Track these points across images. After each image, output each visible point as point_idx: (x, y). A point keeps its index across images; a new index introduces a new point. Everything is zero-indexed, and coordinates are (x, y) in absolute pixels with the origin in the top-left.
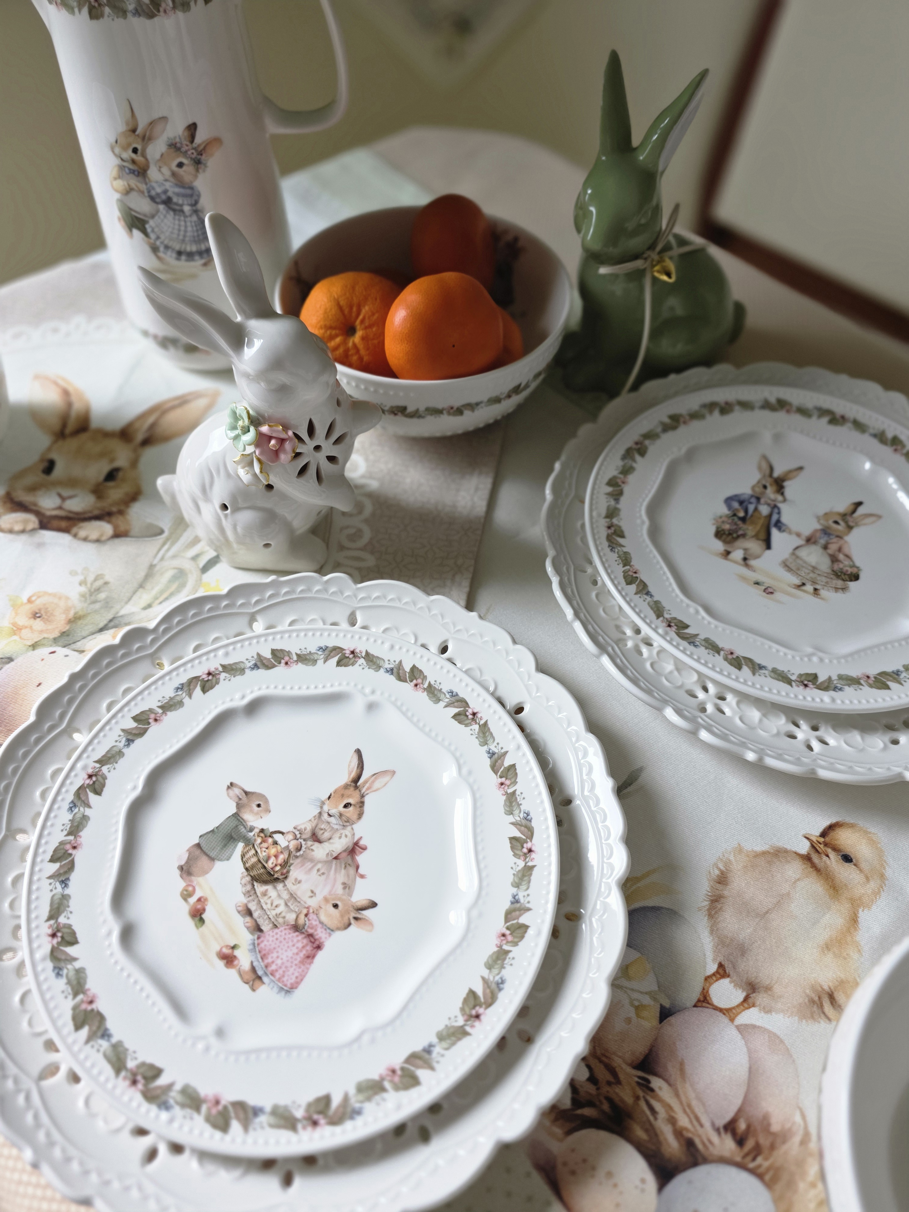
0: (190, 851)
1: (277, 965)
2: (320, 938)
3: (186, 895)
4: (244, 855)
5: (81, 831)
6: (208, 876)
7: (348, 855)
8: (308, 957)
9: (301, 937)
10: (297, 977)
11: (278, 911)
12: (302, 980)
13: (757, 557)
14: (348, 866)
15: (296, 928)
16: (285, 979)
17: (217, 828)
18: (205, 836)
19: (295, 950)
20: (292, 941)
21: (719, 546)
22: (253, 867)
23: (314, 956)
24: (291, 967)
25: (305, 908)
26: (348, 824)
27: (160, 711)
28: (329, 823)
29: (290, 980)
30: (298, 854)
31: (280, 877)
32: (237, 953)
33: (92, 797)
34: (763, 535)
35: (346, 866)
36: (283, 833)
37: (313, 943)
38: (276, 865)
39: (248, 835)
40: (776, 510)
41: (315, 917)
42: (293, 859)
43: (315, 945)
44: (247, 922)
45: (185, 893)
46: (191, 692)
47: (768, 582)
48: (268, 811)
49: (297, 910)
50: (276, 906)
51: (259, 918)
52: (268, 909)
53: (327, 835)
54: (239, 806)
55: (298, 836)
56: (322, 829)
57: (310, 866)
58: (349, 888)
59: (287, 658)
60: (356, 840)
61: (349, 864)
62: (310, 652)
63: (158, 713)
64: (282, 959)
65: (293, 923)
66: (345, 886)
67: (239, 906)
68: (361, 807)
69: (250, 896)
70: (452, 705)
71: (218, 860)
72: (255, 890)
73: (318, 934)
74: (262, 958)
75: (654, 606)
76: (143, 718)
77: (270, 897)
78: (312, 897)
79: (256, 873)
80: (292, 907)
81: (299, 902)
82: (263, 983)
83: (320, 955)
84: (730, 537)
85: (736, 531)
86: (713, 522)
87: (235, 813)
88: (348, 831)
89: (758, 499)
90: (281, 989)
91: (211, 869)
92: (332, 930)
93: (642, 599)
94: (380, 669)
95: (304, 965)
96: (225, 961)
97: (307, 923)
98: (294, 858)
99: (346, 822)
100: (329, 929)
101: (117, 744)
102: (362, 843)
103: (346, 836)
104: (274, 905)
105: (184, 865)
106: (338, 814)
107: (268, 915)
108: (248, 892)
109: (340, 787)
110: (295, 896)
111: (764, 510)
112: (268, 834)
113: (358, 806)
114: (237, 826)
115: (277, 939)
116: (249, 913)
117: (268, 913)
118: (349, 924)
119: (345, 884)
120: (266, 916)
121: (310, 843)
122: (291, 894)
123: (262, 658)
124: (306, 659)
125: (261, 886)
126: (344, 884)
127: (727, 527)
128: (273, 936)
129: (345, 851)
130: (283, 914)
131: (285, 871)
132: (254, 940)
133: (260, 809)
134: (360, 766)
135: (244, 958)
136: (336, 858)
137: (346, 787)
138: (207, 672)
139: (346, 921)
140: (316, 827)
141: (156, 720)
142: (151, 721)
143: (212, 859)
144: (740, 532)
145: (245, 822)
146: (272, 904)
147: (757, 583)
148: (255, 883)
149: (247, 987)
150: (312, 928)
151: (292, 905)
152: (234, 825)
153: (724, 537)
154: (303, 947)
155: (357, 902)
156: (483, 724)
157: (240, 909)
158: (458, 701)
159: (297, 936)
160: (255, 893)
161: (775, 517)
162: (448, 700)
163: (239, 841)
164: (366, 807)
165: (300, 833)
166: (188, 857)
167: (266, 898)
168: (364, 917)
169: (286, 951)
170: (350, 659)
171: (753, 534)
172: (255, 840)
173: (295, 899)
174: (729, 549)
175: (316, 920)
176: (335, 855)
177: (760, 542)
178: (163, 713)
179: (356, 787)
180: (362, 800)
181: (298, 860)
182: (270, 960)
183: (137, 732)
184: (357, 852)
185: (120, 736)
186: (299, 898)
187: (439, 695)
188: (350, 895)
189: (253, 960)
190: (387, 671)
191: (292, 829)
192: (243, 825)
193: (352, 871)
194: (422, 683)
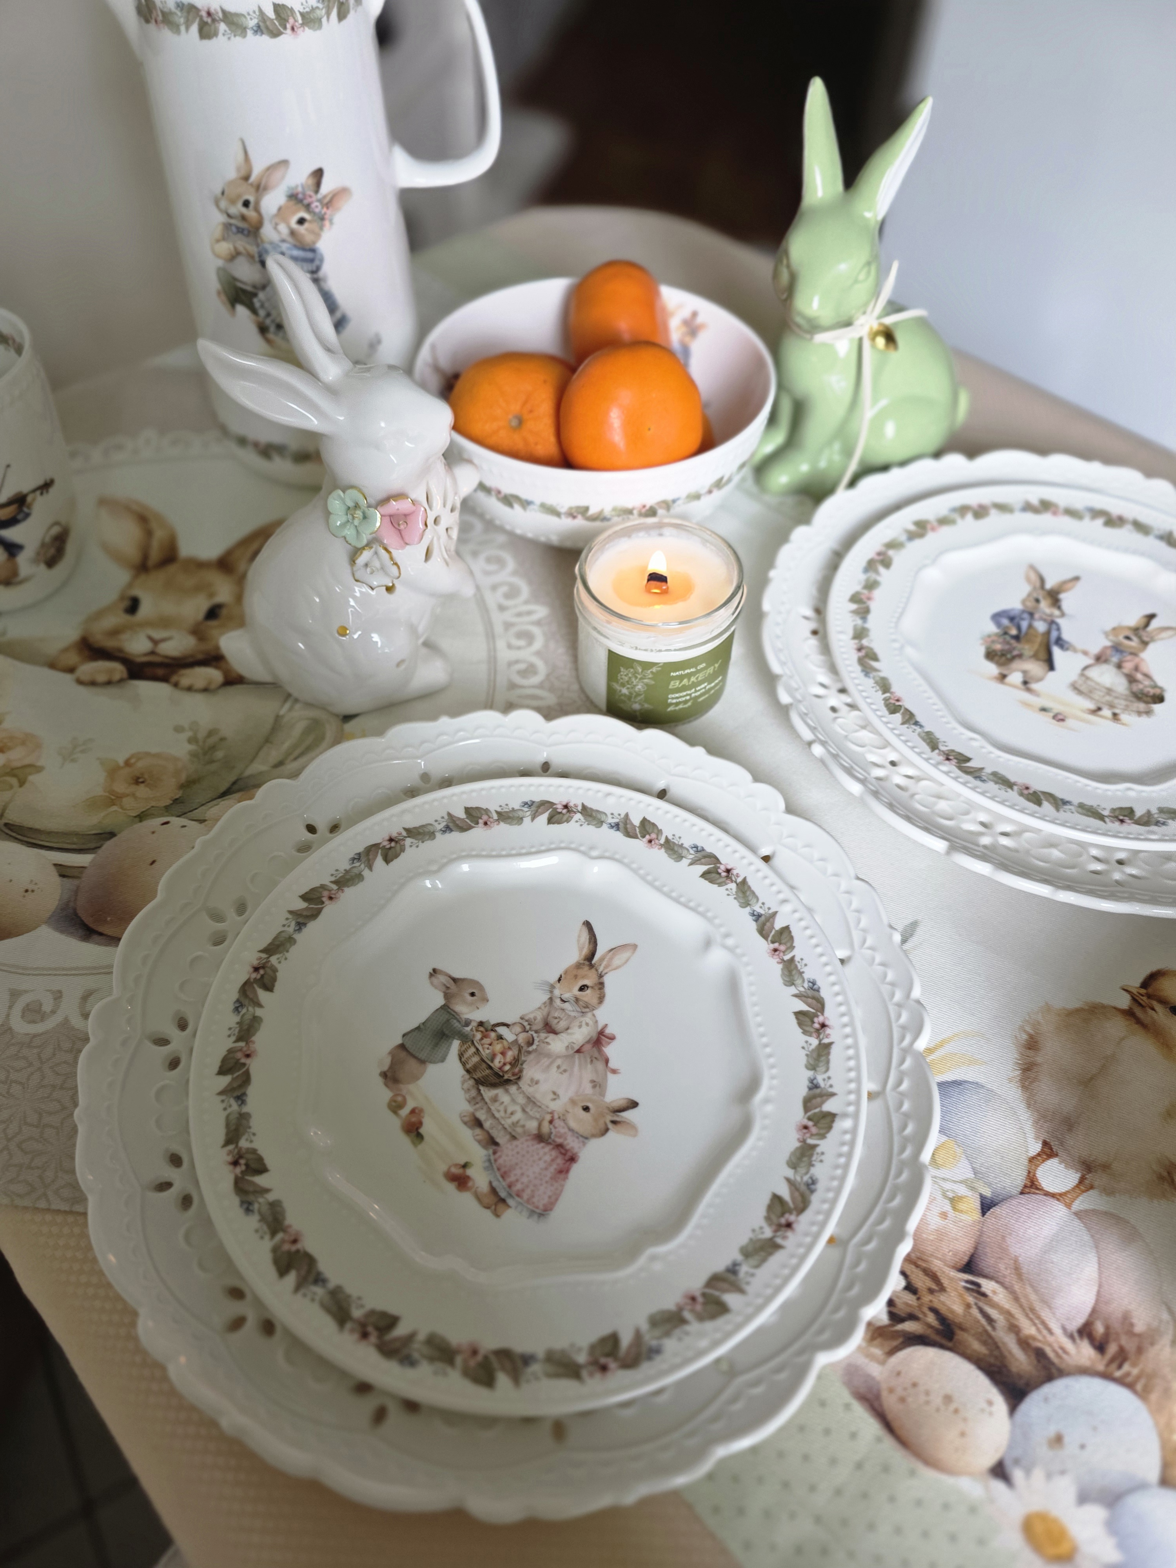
0: (392, 1053)
1: (522, 1183)
2: (573, 1148)
3: (395, 1107)
4: (462, 1054)
5: (254, 1035)
6: (421, 1082)
7: (593, 1047)
8: (561, 1172)
9: (547, 1149)
10: (550, 1197)
11: (515, 1118)
12: (557, 1199)
13: (1040, 679)
14: (594, 1060)
15: (540, 1138)
16: (535, 1200)
17: (423, 1024)
18: (410, 1034)
19: (542, 1165)
20: (538, 1154)
21: (992, 669)
22: (475, 1068)
23: (567, 1171)
24: (541, 1185)
25: (548, 1113)
26: (587, 1010)
27: (335, 887)
28: (563, 1010)
29: (541, 1200)
30: (530, 1049)
31: (512, 1078)
32: (470, 1172)
33: (262, 994)
34: (1043, 655)
35: (592, 1061)
36: (507, 1025)
37: (565, 1154)
38: (505, 1064)
39: (464, 1031)
40: (1054, 627)
41: (562, 1124)
42: (525, 1056)
43: (567, 1157)
44: (477, 1135)
45: (394, 1104)
46: (371, 862)
47: (1057, 708)
48: (485, 1000)
49: (538, 1116)
50: (512, 1114)
51: (492, 1128)
52: (502, 1118)
53: (562, 1024)
54: (447, 996)
55: (528, 1027)
56: (556, 1018)
57: (547, 1063)
58: (600, 1087)
59: (485, 818)
60: (600, 1028)
61: (596, 1058)
62: (513, 809)
63: (333, 890)
64: (528, 1176)
65: (535, 1132)
66: (595, 1084)
67: (464, 1116)
68: (600, 989)
69: (477, 1103)
70: (698, 862)
71: (431, 1062)
72: (481, 1095)
73: (568, 1144)
74: (503, 1177)
75: (925, 737)
76: (315, 897)
77: (503, 1103)
78: (554, 1099)
79: (481, 1075)
80: (531, 1113)
81: (540, 1107)
82: (509, 1206)
83: (576, 1169)
84: (1003, 659)
85: (1010, 651)
86: (981, 641)
87: (444, 1005)
88: (588, 1018)
89: (1031, 615)
90: (532, 1213)
91: (422, 1074)
92: (586, 1138)
93: (910, 730)
94: (602, 825)
95: (557, 1181)
96: (456, 1183)
97: (553, 1130)
98: (526, 1054)
99: (586, 1008)
100: (582, 1136)
101: (286, 929)
102: (608, 1031)
103: (587, 1024)
104: (509, 1111)
105: (388, 1071)
106: (574, 999)
107: (503, 1125)
108: (474, 1098)
109: (570, 967)
110: (534, 1100)
111: (1041, 627)
112: (490, 1028)
113: (596, 988)
114: (448, 1020)
115: (518, 1153)
116: (478, 1123)
117: (503, 1122)
118: (607, 1130)
119: (595, 1082)
120: (501, 1126)
121: (543, 1035)
122: (528, 1098)
123: (454, 819)
124: (509, 818)
125: (489, 1090)
126: (593, 1081)
127: (998, 647)
128: (513, 1150)
129: (588, 1042)
130: (522, 1123)
131: (517, 1070)
132: (489, 1156)
133: (474, 998)
134: (593, 940)
135: (480, 1178)
136: (578, 1051)
137: (578, 966)
138: (388, 838)
139: (602, 1126)
140: (548, 1015)
141: (331, 898)
142: (324, 899)
143: (423, 1062)
144: (1015, 653)
145: (459, 1015)
146: (506, 1111)
147: (1044, 710)
148: (481, 1088)
149: (488, 1214)
150: (560, 1137)
151: (531, 1110)
152: (445, 1020)
153: (996, 658)
154: (553, 1160)
155: (611, 1102)
156: (741, 882)
157: (466, 1119)
158: (704, 857)
159: (543, 1148)
160: (483, 1099)
161: (1054, 635)
162: (693, 856)
163: (454, 1038)
164: (608, 989)
165: (529, 1024)
166: (392, 1061)
167: (497, 1104)
168: (623, 1120)
169: (532, 1166)
170: (564, 814)
171: (1032, 653)
172: (474, 1035)
173: (534, 1103)
174: (1005, 672)
175: (563, 1128)
176: (576, 1047)
177: (1041, 663)
178: (338, 889)
179: (591, 966)
180: (600, 981)
181: (532, 1056)
182: (512, 1178)
183: (309, 913)
184: (604, 1043)
185: (287, 919)
186: (539, 1102)
187: (680, 851)
188: (603, 1094)
189: (492, 1180)
190: (612, 827)
191: (518, 1020)
192: (456, 1019)
193: (600, 1066)
194: (657, 839)
